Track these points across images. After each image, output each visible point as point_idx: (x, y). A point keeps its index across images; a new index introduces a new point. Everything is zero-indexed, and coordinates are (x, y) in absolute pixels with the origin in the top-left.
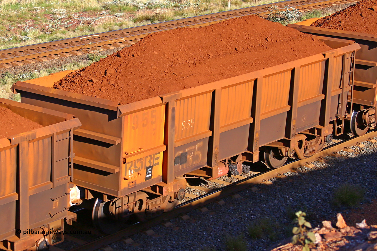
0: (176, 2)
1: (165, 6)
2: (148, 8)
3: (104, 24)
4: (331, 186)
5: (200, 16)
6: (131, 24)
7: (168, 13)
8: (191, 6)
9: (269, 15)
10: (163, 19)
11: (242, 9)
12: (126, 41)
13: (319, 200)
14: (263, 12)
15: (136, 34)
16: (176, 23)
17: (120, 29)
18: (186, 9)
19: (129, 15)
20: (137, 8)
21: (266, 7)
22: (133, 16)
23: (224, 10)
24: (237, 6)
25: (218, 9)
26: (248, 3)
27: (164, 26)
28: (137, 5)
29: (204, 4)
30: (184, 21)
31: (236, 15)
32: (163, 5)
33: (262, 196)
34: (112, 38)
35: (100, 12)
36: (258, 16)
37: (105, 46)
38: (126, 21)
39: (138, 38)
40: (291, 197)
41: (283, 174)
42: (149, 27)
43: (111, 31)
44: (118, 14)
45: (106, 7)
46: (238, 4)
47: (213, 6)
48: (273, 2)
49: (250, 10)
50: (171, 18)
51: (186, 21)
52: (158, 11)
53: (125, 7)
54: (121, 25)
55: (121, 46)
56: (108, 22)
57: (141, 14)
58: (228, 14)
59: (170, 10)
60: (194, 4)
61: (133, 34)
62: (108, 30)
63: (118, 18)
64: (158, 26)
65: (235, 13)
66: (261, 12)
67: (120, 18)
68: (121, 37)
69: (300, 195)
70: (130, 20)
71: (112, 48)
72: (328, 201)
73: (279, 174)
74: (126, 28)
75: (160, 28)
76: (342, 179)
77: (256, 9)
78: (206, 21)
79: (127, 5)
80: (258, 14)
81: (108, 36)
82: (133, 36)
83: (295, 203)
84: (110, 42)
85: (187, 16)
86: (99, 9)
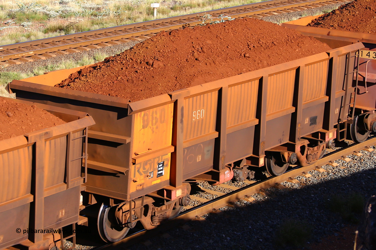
0: (93, 10)
1: (80, 14)
2: (61, 16)
3: (9, 35)
4: (274, 222)
5: (121, 26)
6: (41, 35)
7: (84, 22)
8: (111, 15)
9: (201, 25)
10: (78, 29)
11: (170, 18)
12: (35, 54)
13: (260, 240)
14: (194, 22)
15: (47, 47)
16: (93, 34)
17: (28, 41)
18: (104, 17)
19: (39, 25)
20: (48, 16)
21: (197, 16)
22: (43, 25)
23: (149, 19)
24: (165, 15)
25: (142, 17)
26: (177, 11)
27: (80, 38)
28: (48, 13)
29: (126, 12)
30: (103, 32)
31: (163, 24)
32: (79, 13)
33: (195, 235)
34: (19, 51)
35: (4, 21)
36: (188, 26)
37: (10, 61)
38: (35, 32)
39: (49, 51)
40: (229, 236)
41: (219, 209)
42: (62, 39)
43: (17, 43)
44: (25, 23)
45: (11, 15)
46: (165, 12)
47: (137, 15)
48: (205, 11)
49: (180, 19)
50: (87, 28)
51: (105, 32)
52: (73, 20)
53: (33, 15)
54: (29, 37)
55: (29, 61)
56: (13, 32)
57: (53, 23)
58: (153, 24)
59: (86, 19)
60: (114, 12)
61: (43, 46)
62: (13, 42)
63: (26, 28)
64: (73, 37)
65: (162, 22)
66: (192, 22)
67: (29, 28)
68: (29, 50)
69: (239, 233)
70: (40, 31)
71: (18, 63)
72: (271, 241)
73: (214, 209)
74: (35, 39)
75: (75, 40)
76: (286, 215)
77: (186, 18)
78: (128, 32)
79: (36, 13)
80: (188, 24)
81: (14, 49)
82: (43, 49)
83: (232, 243)
84: (16, 56)
85: (106, 26)
86: (3, 17)
